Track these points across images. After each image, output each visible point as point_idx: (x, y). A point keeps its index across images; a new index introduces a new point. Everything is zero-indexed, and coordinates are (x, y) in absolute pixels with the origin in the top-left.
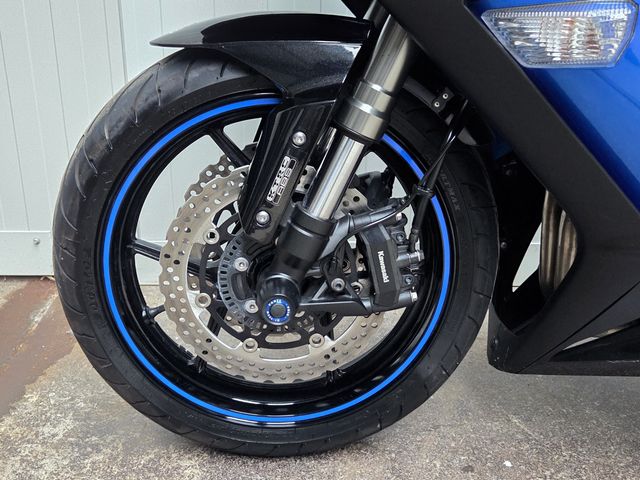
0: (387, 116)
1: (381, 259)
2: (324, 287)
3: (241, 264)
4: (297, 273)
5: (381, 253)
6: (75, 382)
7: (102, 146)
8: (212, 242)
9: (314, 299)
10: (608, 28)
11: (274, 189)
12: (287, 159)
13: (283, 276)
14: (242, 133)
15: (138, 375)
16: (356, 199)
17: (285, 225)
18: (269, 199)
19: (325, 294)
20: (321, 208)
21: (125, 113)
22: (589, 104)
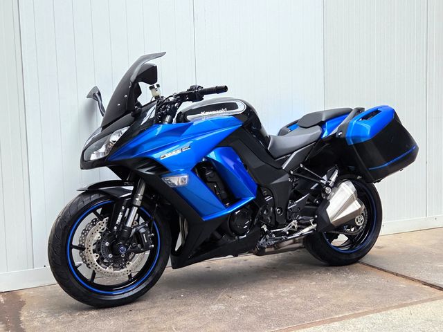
0: (142, 201)
1: (144, 236)
3: (107, 244)
8: (99, 239)
9: (129, 249)
10: (185, 179)
14: (99, 211)
17: (120, 230)
18: (117, 223)
20: (129, 224)
22: (184, 193)
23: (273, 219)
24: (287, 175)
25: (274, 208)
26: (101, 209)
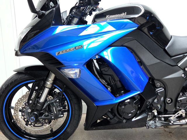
0: (52, 84)
1: (54, 109)
2: (44, 114)
3: (29, 111)
4: (38, 112)
5: (54, 108)
6: (2, 137)
7: (3, 89)
8: (23, 106)
9: (42, 117)
11: (32, 97)
12: (34, 92)
13: (36, 113)
14: (30, 85)
15: (10, 133)
16: (51, 98)
17: (35, 103)
18: (32, 99)
19: (44, 116)
20: (42, 100)
21: (8, 83)
23: (163, 107)
24: (181, 72)
25: (165, 98)
26: (32, 84)
